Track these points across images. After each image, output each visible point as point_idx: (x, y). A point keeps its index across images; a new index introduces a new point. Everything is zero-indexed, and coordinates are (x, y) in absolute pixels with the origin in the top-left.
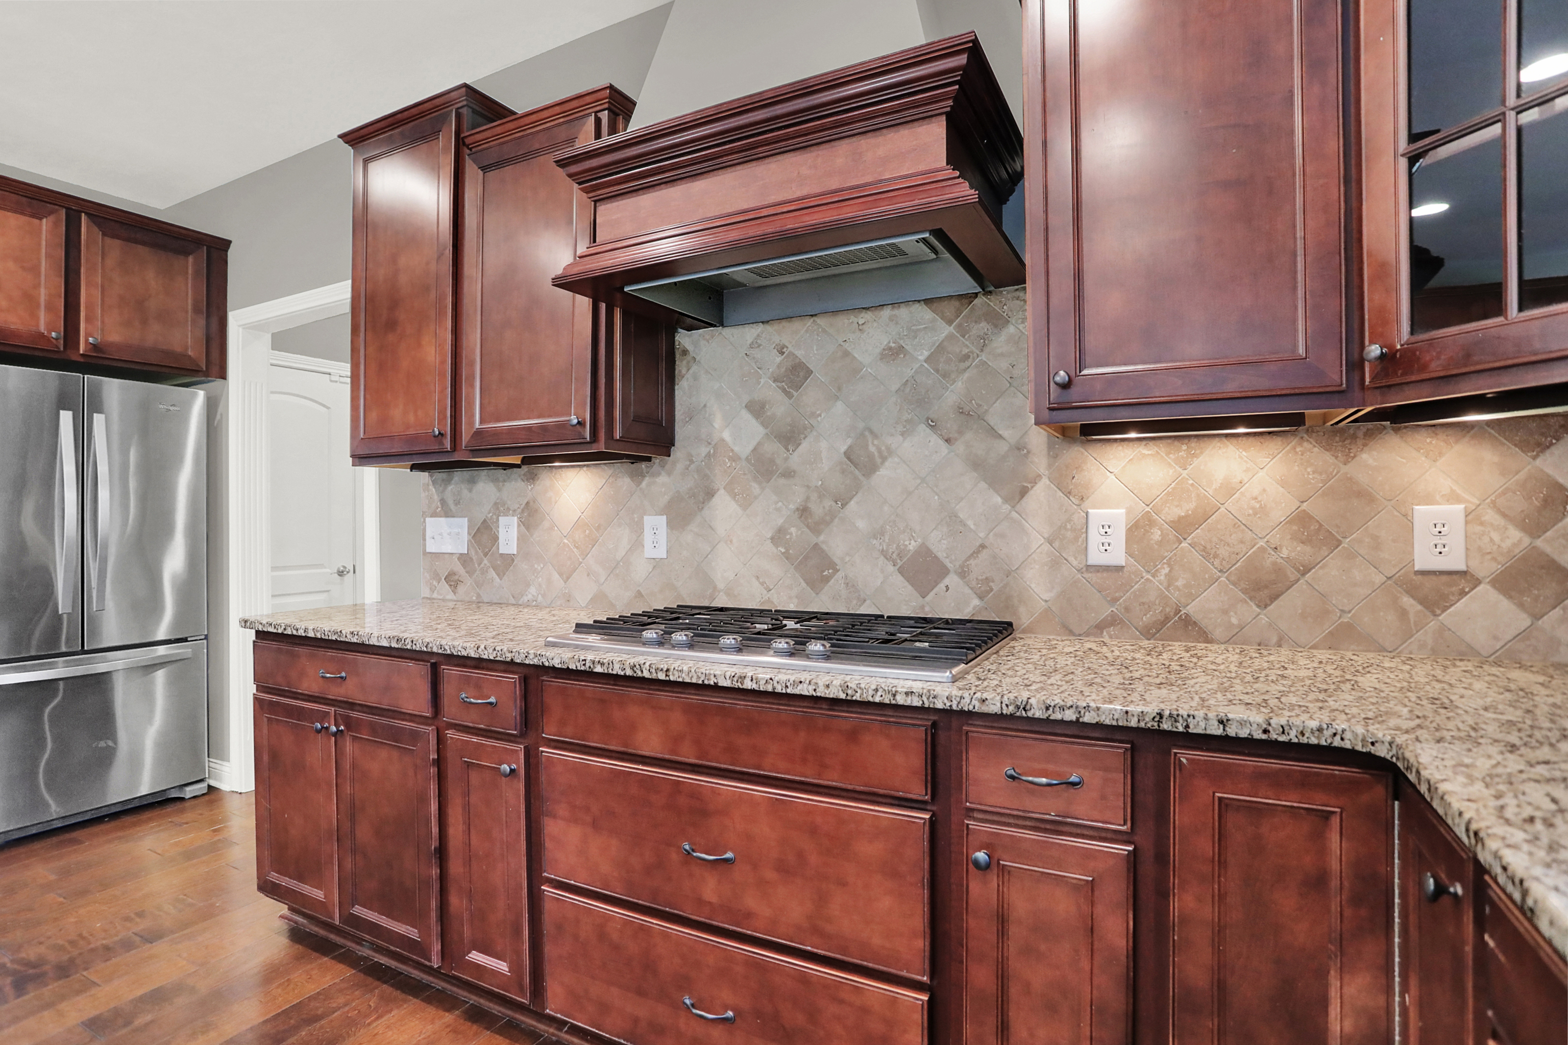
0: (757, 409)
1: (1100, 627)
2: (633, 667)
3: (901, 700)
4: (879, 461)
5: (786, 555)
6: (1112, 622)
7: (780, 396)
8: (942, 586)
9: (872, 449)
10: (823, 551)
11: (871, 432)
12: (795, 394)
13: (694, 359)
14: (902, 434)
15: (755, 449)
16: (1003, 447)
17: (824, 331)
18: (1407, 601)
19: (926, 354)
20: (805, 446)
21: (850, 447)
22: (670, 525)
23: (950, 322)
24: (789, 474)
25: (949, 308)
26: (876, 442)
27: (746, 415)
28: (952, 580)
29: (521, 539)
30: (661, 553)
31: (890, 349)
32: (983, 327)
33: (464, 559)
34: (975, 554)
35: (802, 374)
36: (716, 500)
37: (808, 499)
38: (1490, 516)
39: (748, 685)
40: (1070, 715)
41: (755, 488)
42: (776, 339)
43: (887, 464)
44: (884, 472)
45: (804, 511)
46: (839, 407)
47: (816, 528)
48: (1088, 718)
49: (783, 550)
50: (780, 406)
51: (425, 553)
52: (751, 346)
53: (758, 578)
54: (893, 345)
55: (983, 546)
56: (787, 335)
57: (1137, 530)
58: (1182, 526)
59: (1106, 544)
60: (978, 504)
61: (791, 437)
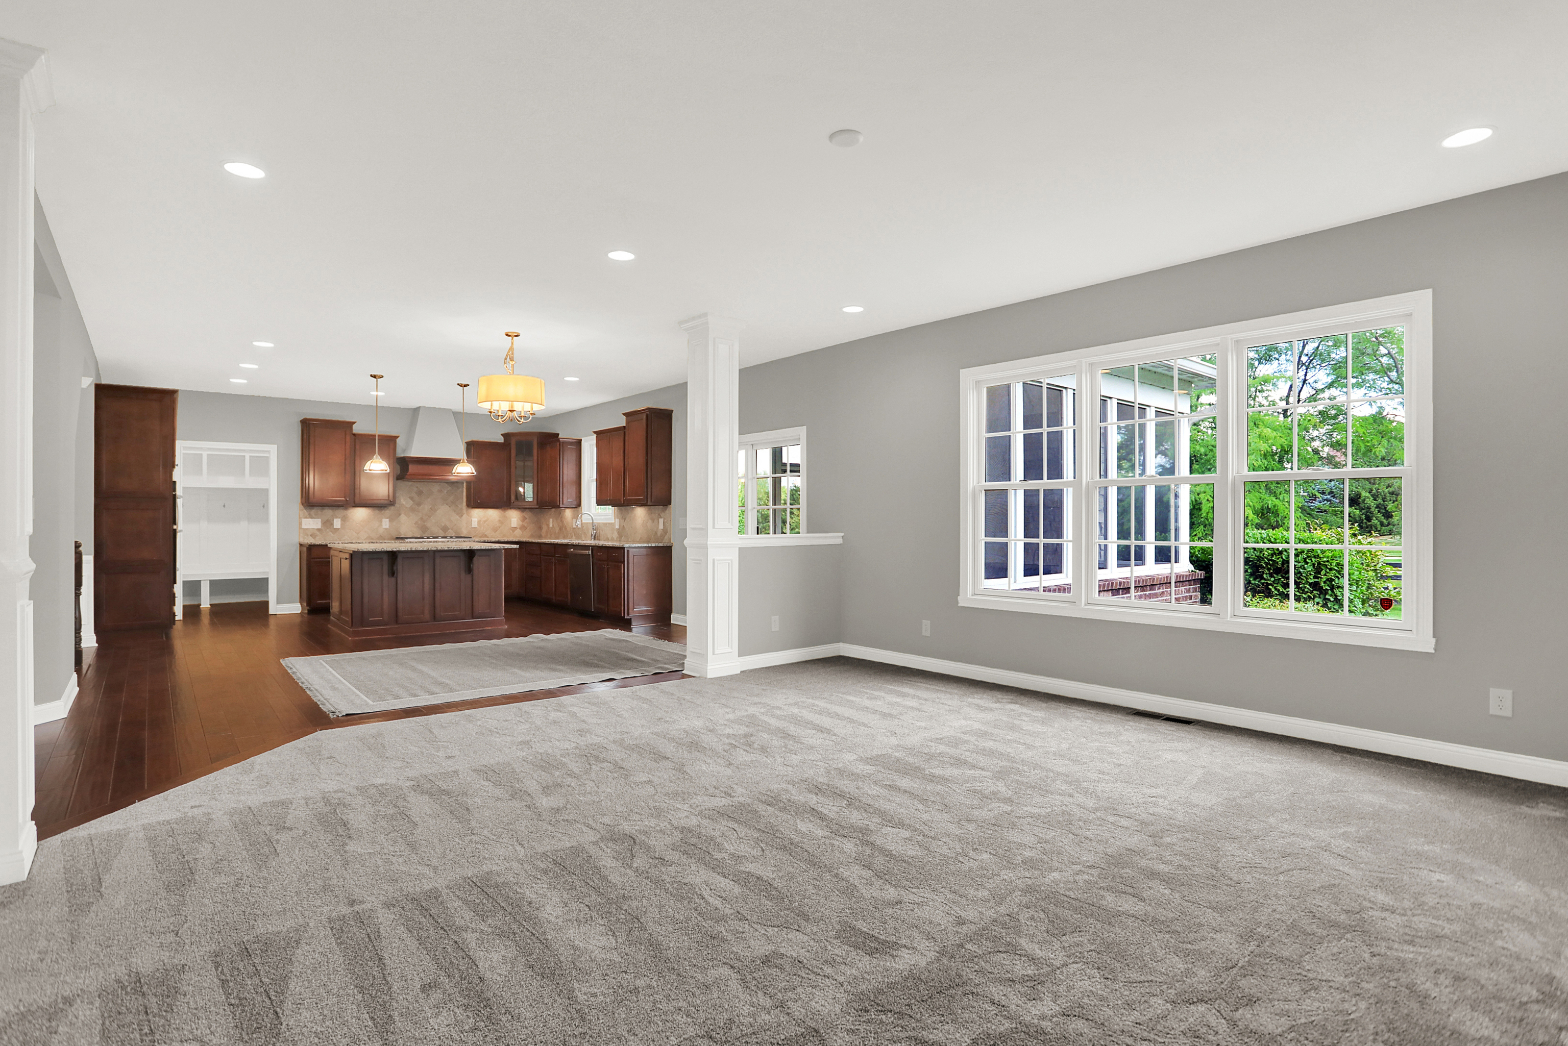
0: (412, 498)
4: (437, 510)
12: (419, 495)
14: (442, 505)
16: (459, 508)
18: (511, 531)
20: (422, 506)
21: (432, 507)
22: (389, 521)
23: (450, 487)
24: (418, 511)
25: (450, 484)
26: (436, 506)
27: (408, 499)
28: (450, 530)
29: (342, 525)
30: (387, 527)
31: (440, 490)
33: (318, 530)
35: (422, 492)
36: (401, 516)
37: (423, 516)
38: (519, 520)
41: (411, 514)
42: (416, 485)
44: (438, 512)
45: (422, 519)
46: (429, 500)
47: (423, 522)
50: (415, 497)
51: (300, 528)
52: (410, 486)
53: (411, 531)
55: (455, 525)
56: (418, 485)
57: (479, 522)
58: (485, 522)
59: (475, 524)
60: (455, 517)
61: (419, 504)
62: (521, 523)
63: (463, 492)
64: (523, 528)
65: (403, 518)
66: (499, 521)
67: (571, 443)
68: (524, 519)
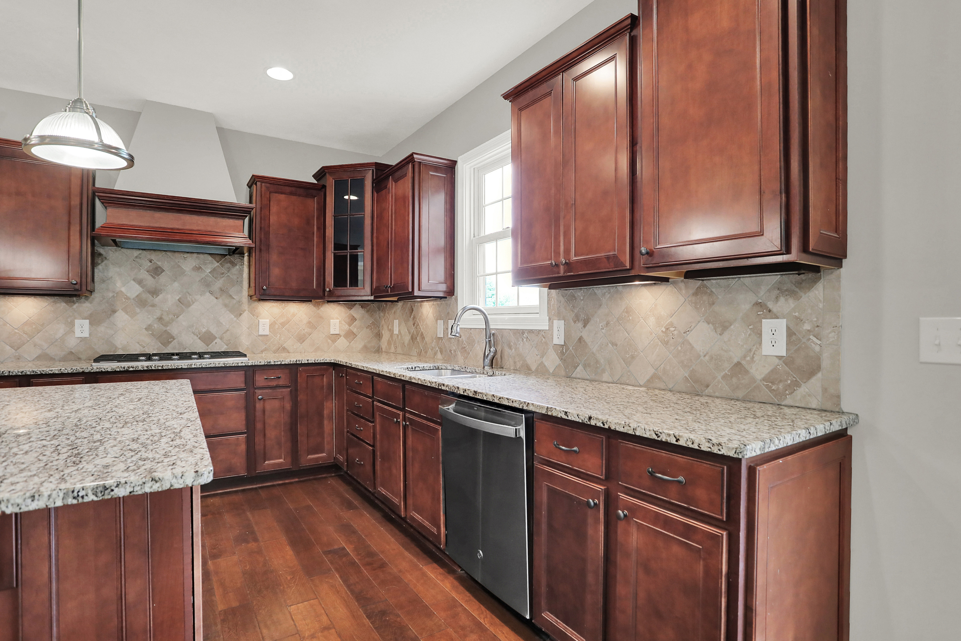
0: (140, 282)
1: (262, 351)
2: (147, 367)
3: (240, 365)
4: (192, 303)
5: (152, 334)
6: (265, 350)
7: (150, 278)
8: (214, 342)
9: (189, 299)
10: (169, 333)
11: (188, 293)
12: (157, 277)
13: (106, 258)
14: (201, 295)
15: (137, 296)
16: (235, 301)
17: (170, 257)
18: (329, 340)
19: (210, 271)
20: (161, 297)
21: (180, 298)
22: (90, 323)
23: (218, 262)
24: (153, 306)
25: (218, 258)
26: (190, 297)
27: (132, 282)
28: (217, 340)
31: (196, 267)
32: (229, 265)
34: (225, 333)
35: (160, 271)
36: (117, 314)
37: (162, 315)
38: (343, 322)
39: (193, 366)
40: (279, 363)
41: (138, 310)
42: (149, 257)
43: (194, 304)
44: (193, 307)
45: (160, 319)
46: (176, 284)
47: (166, 325)
48: (283, 363)
49: (151, 333)
50: (150, 281)
52: (136, 257)
53: (138, 343)
54: (197, 266)
55: (228, 330)
56: (154, 256)
57: (272, 325)
58: (283, 324)
59: (264, 329)
60: (226, 317)
61: (155, 292)
62: (346, 327)
63: (241, 271)
64: (350, 335)
65: (121, 318)
66: (309, 323)
67: (436, 168)
68: (353, 319)
